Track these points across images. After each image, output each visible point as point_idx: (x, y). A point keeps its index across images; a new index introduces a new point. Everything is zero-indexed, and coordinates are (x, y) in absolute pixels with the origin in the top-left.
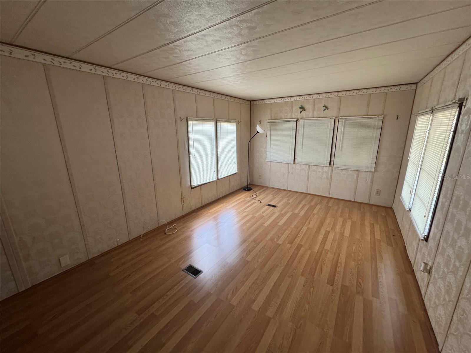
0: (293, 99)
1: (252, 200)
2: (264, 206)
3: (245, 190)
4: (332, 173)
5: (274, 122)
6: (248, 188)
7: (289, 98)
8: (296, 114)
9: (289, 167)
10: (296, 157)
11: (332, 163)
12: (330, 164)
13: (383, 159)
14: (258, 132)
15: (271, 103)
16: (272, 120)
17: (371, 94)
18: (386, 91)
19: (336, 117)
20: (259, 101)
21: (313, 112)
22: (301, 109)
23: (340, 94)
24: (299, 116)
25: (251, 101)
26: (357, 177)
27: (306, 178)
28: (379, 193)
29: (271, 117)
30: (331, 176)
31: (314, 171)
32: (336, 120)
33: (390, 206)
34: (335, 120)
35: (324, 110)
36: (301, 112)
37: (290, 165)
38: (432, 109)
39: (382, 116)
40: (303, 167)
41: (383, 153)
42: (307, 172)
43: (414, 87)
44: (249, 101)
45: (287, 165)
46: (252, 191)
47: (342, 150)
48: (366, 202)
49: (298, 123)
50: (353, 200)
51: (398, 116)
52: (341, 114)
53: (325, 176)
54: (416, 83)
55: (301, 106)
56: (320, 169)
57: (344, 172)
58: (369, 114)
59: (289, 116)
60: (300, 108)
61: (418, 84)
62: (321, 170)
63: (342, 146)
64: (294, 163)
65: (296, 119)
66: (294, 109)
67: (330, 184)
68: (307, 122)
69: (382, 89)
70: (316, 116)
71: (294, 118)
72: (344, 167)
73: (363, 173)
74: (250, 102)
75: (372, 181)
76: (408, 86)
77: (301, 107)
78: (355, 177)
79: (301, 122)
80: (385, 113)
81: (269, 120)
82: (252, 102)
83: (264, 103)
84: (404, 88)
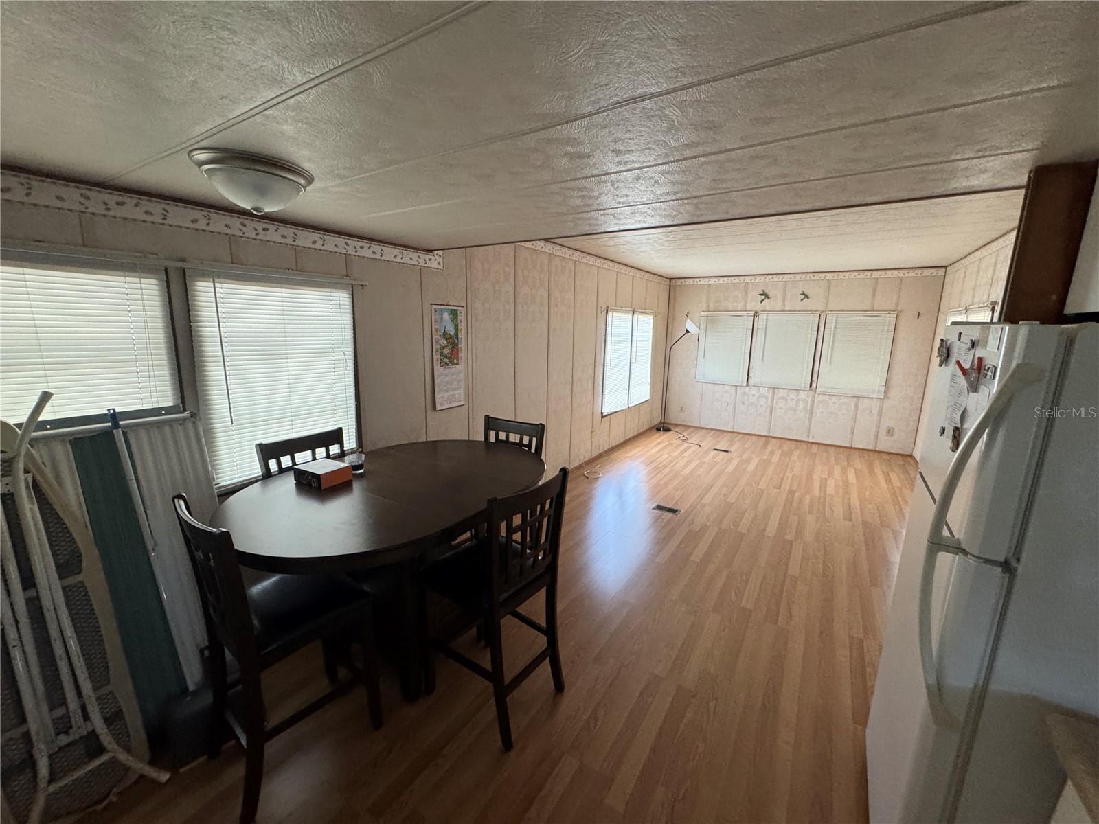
0: (748, 279)
1: (682, 444)
2: (707, 452)
3: (658, 430)
4: (813, 402)
5: (713, 316)
6: (663, 427)
7: (742, 278)
8: (754, 304)
9: (738, 391)
10: (750, 375)
11: (814, 385)
12: (811, 386)
13: (897, 379)
14: (688, 331)
15: (710, 284)
16: (709, 311)
17: (877, 278)
18: (901, 275)
19: (822, 312)
20: (686, 280)
21: (784, 301)
22: (763, 297)
23: (829, 276)
24: (758, 307)
25: (670, 279)
26: (857, 407)
27: (768, 411)
28: (891, 432)
29: (708, 306)
30: (812, 406)
31: (783, 398)
32: (822, 316)
33: (909, 453)
34: (820, 316)
35: (802, 300)
36: (762, 301)
37: (739, 388)
38: (966, 308)
39: (896, 312)
40: (763, 392)
41: (898, 369)
42: (769, 400)
43: (941, 272)
44: (667, 278)
45: (734, 388)
46: (671, 432)
47: (830, 363)
48: (870, 447)
49: (756, 319)
50: (848, 445)
51: (919, 313)
52: (830, 307)
53: (801, 406)
54: (945, 267)
55: (763, 291)
56: (792, 395)
57: (834, 399)
58: (875, 308)
59: (740, 306)
60: (761, 295)
61: (948, 269)
62: (794, 397)
63: (831, 355)
64: (747, 385)
65: (753, 312)
66: (750, 295)
67: (810, 420)
68: (772, 317)
69: (895, 273)
70: (787, 309)
71: (750, 311)
72: (833, 390)
73: (866, 400)
74: (669, 281)
75: (880, 414)
76: (933, 270)
77: (761, 292)
78: (853, 407)
79: (762, 317)
80: (899, 309)
81: (703, 312)
82: (673, 281)
83: (695, 283)
84: (927, 272)
